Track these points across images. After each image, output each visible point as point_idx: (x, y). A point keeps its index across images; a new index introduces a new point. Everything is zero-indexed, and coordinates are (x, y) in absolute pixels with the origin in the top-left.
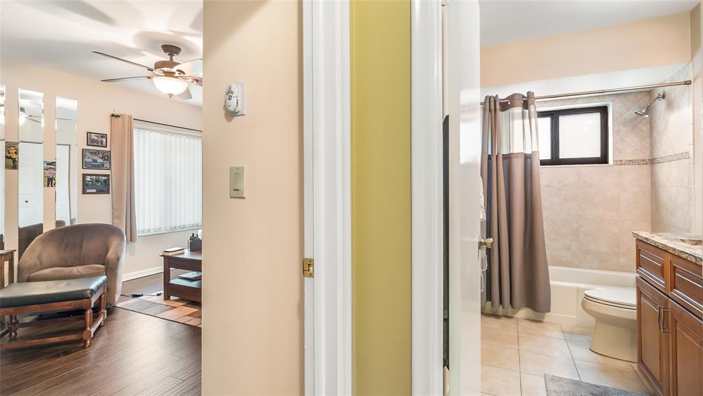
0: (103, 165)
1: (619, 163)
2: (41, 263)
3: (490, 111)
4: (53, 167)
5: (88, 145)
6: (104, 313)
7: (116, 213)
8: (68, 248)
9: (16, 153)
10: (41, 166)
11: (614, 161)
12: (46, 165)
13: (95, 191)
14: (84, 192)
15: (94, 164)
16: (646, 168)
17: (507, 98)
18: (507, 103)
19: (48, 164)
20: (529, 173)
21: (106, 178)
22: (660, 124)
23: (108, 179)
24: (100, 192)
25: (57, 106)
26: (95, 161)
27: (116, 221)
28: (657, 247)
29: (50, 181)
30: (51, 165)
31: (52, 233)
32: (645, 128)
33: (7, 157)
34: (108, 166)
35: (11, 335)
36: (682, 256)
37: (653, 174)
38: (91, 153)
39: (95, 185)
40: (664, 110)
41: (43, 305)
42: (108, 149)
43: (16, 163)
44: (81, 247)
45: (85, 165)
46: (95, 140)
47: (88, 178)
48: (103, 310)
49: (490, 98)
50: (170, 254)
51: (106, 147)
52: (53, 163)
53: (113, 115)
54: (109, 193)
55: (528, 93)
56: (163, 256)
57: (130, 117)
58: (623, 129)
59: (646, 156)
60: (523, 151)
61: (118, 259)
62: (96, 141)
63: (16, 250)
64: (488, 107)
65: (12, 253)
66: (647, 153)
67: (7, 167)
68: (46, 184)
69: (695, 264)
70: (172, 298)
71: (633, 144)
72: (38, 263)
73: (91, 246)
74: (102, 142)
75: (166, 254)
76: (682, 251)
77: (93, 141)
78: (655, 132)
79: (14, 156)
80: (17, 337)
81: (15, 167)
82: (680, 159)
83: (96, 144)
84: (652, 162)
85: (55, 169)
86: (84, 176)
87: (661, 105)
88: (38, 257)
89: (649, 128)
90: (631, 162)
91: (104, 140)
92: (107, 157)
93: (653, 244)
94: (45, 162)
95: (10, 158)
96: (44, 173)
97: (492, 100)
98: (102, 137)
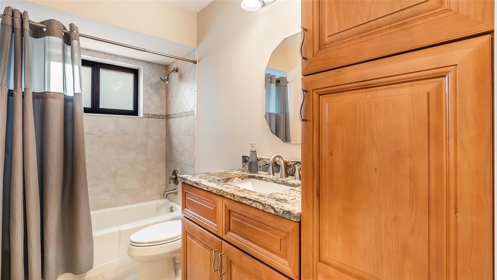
1: (147, 116)
3: (13, 29)
11: (144, 114)
16: (163, 121)
17: (42, 23)
18: (42, 28)
20: (69, 118)
22: (173, 90)
28: (210, 192)
32: (163, 92)
36: (245, 201)
37: (167, 126)
40: (177, 80)
49: (13, 12)
55: (71, 25)
58: (150, 90)
59: (163, 113)
60: (62, 92)
64: (9, 22)
66: (164, 111)
69: (263, 211)
71: (156, 103)
76: (244, 197)
78: (170, 96)
82: (187, 116)
84: (167, 117)
87: (174, 76)
89: (165, 92)
90: (155, 116)
93: (205, 189)
97: (18, 16)
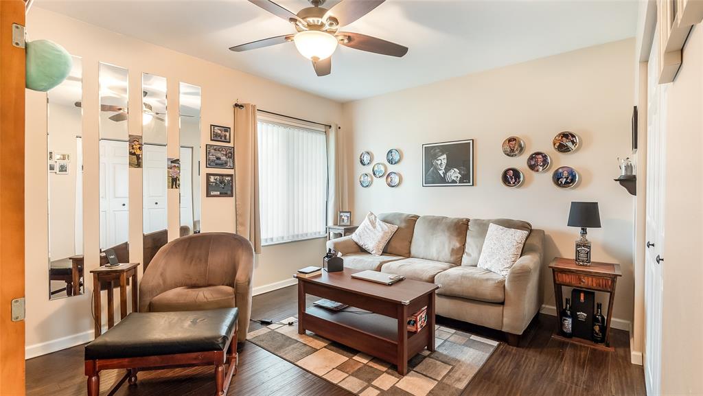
0: (226, 163)
2: (164, 282)
4: (177, 165)
5: (211, 140)
6: (235, 358)
7: (240, 220)
8: (193, 262)
9: (140, 148)
10: (165, 164)
12: (170, 163)
13: (218, 193)
14: (208, 195)
15: (218, 161)
19: (172, 162)
21: (229, 178)
23: (232, 180)
24: (223, 194)
25: (180, 104)
26: (218, 158)
27: (240, 228)
29: (174, 182)
30: (175, 163)
31: (177, 243)
33: (131, 153)
34: (232, 165)
35: (130, 380)
38: (215, 150)
39: (220, 187)
41: (164, 356)
42: (231, 145)
43: (140, 161)
44: (206, 261)
45: (209, 164)
46: (219, 134)
47: (212, 179)
48: (234, 354)
50: (307, 276)
51: (229, 142)
52: (177, 161)
53: (236, 105)
54: (232, 196)
56: (297, 277)
57: (254, 107)
61: (249, 282)
62: (220, 136)
63: (139, 264)
65: (135, 268)
67: (131, 164)
68: (171, 184)
70: (308, 332)
72: (161, 282)
73: (217, 260)
74: (225, 136)
75: (302, 276)
77: (216, 135)
79: (138, 152)
80: (137, 382)
81: (139, 165)
83: (219, 139)
85: (179, 168)
86: (208, 175)
88: (162, 275)
91: (228, 134)
92: (231, 154)
94: (168, 159)
95: (134, 154)
96: (168, 172)
98: (226, 131)
